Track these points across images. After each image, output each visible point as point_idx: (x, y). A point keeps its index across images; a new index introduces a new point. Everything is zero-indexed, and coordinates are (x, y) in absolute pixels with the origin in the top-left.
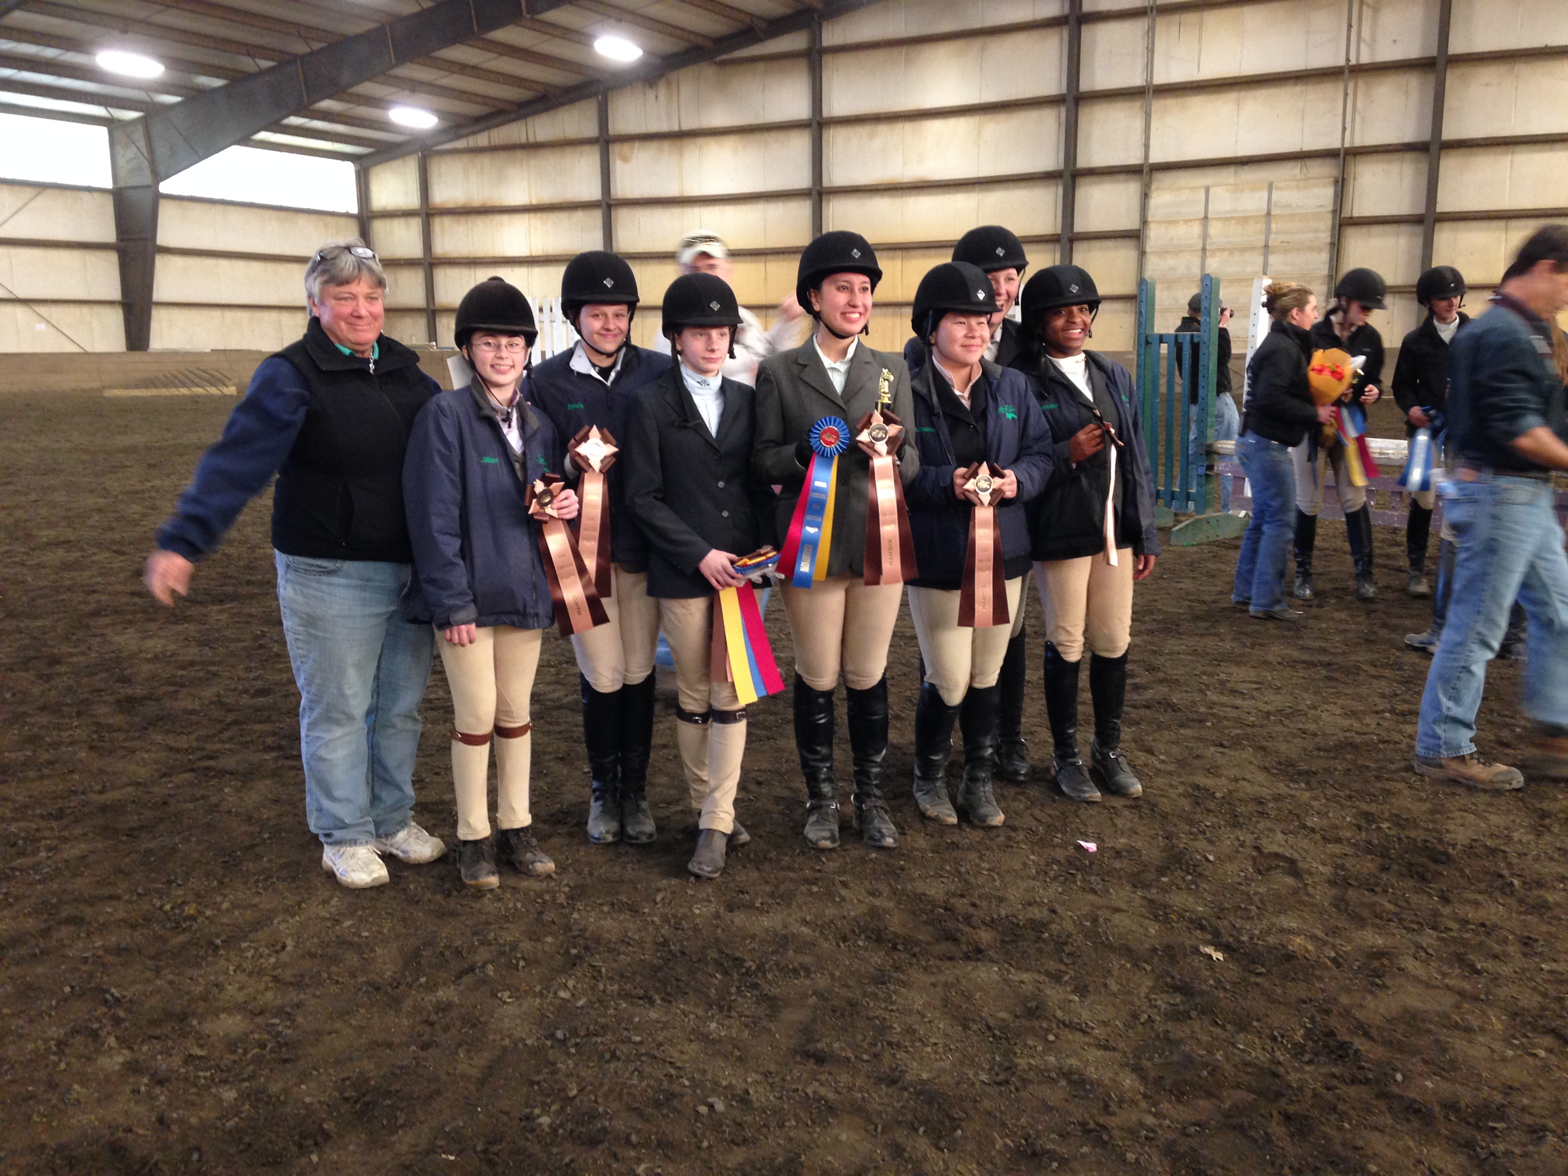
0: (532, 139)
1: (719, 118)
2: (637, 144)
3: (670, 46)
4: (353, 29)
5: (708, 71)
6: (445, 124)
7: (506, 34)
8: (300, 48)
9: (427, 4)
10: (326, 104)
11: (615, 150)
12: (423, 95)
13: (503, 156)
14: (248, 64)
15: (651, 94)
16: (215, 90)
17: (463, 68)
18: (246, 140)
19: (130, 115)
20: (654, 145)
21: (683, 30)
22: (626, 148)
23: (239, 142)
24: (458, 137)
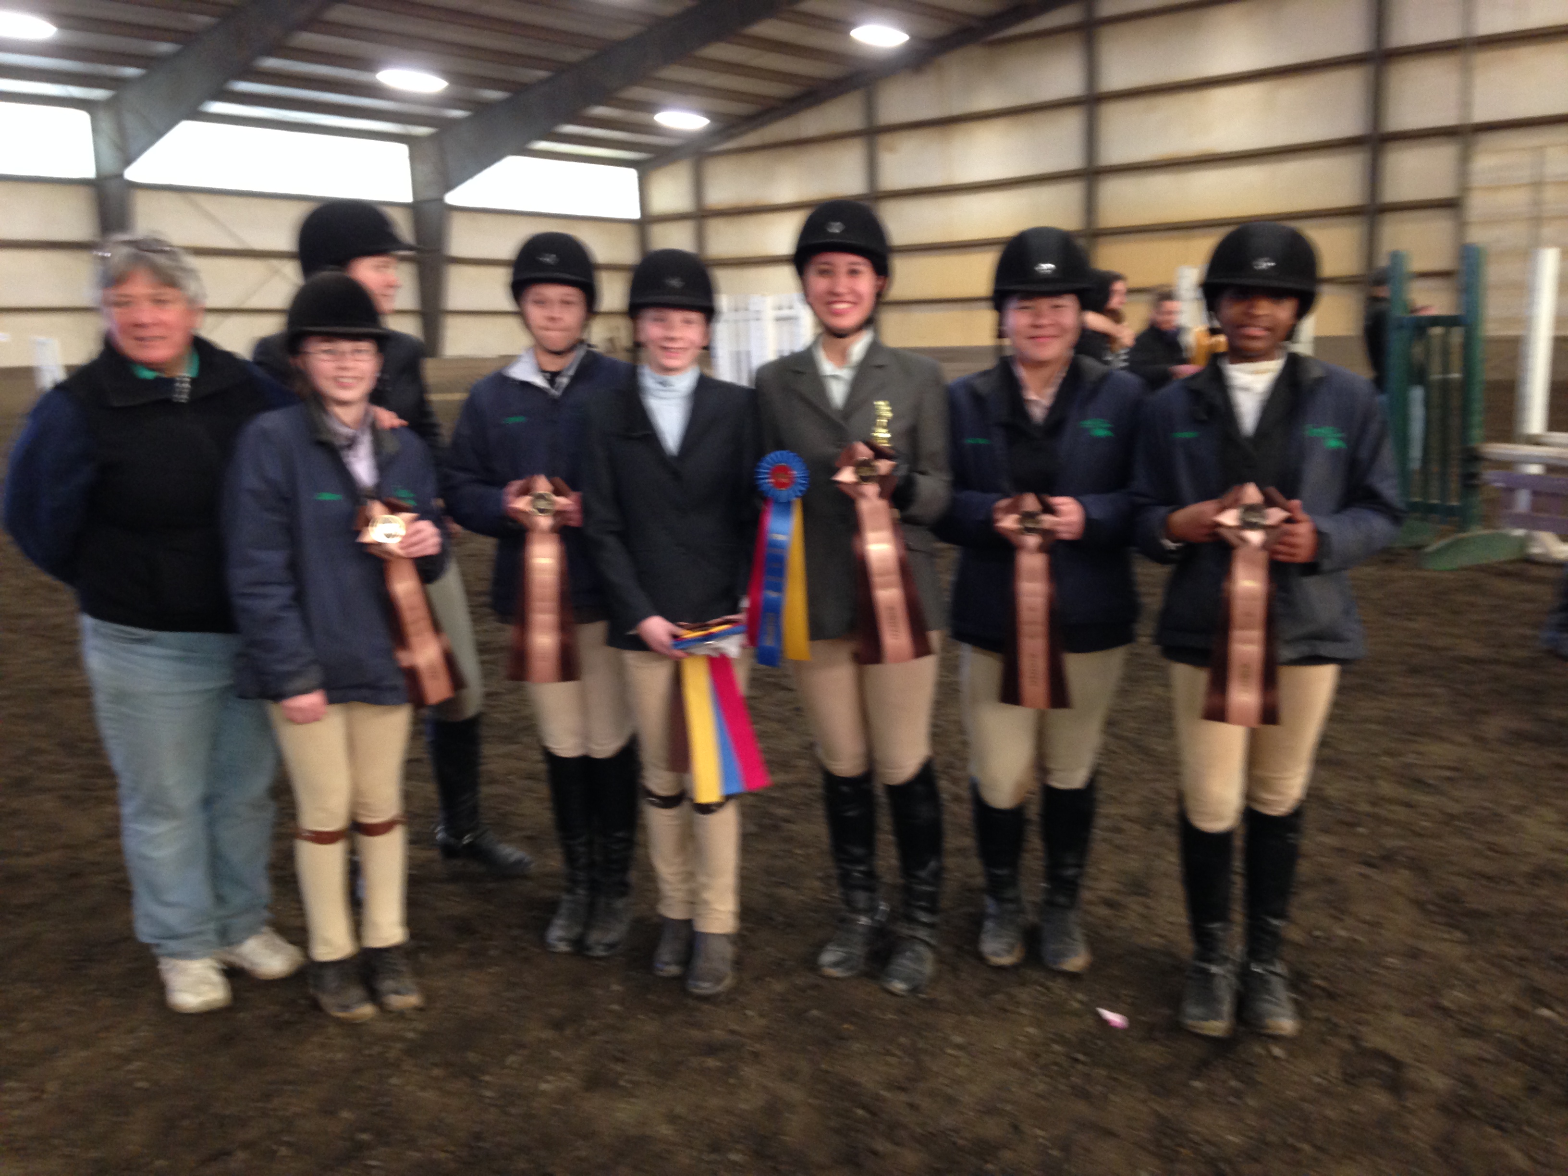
2: (905, 134)
3: (936, 29)
5: (975, 52)
6: (718, 126)
7: (767, 28)
8: (571, 56)
9: (690, 4)
10: (600, 111)
12: (693, 97)
13: (774, 154)
14: (526, 75)
15: (919, 81)
16: (498, 102)
17: (731, 67)
18: (521, 150)
20: (921, 133)
21: (951, 11)
22: (890, 138)
24: (731, 137)
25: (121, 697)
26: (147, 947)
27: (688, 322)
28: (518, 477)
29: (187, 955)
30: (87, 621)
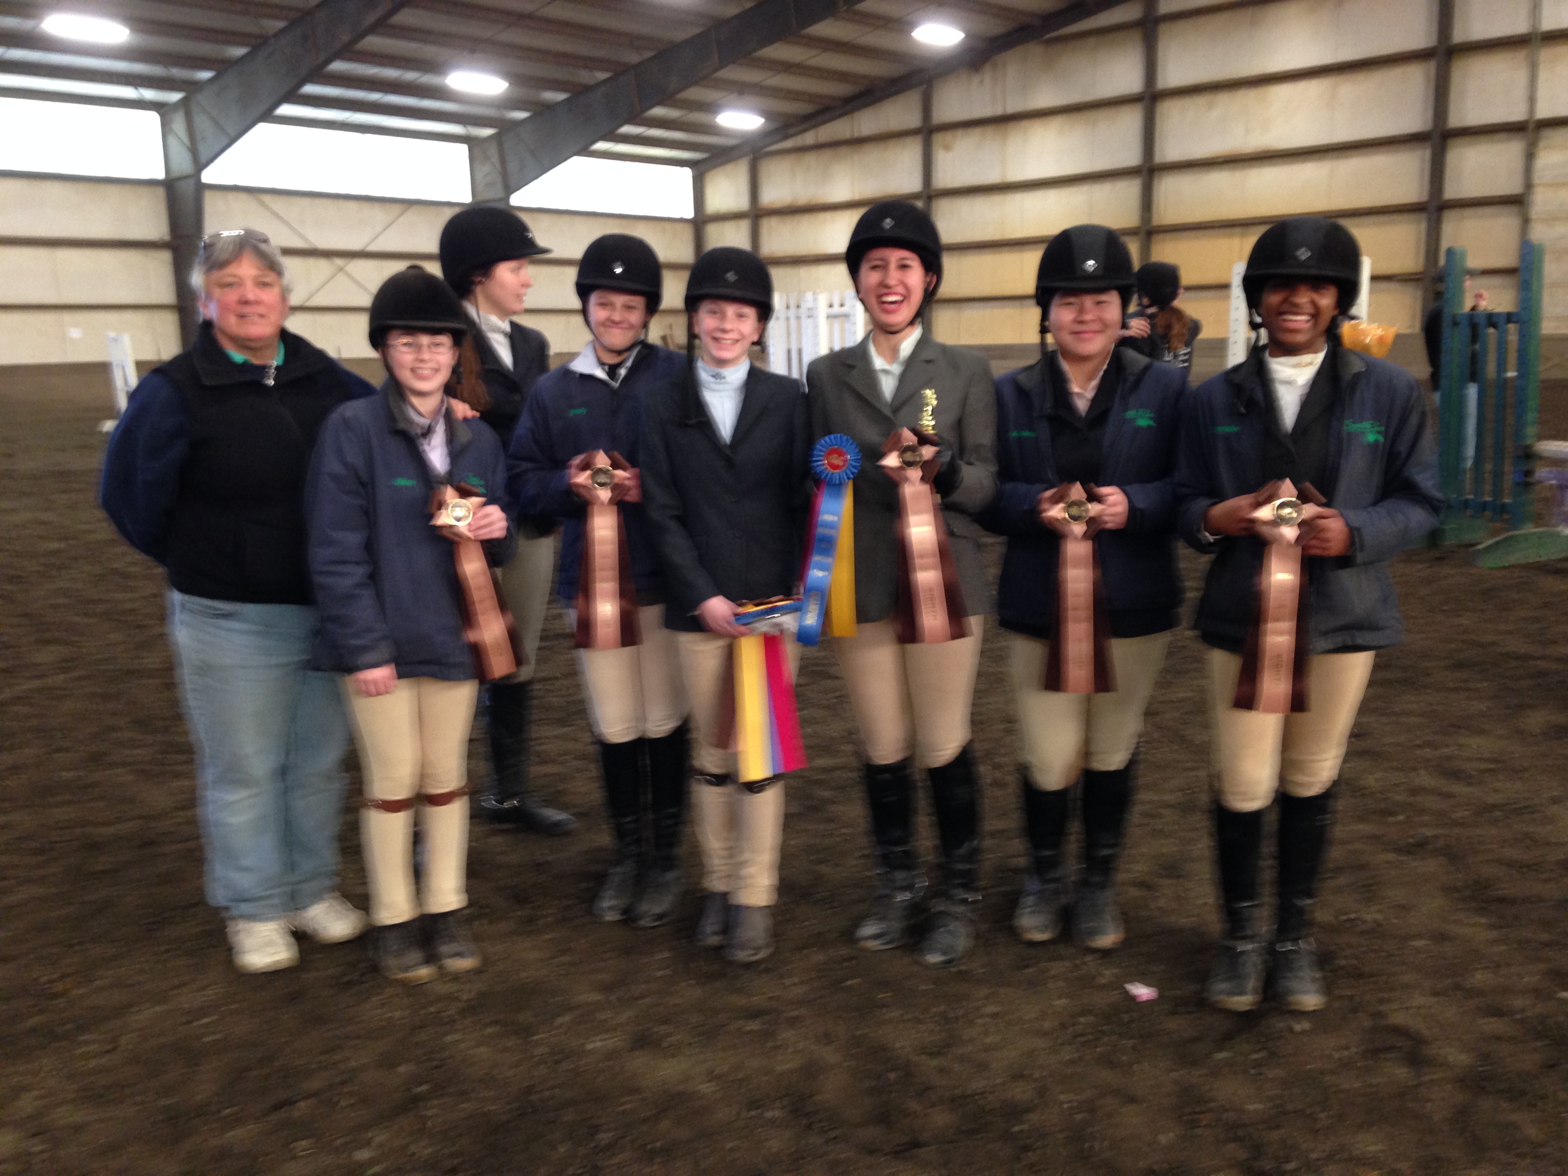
0: (856, 134)
1: (1045, 99)
2: (960, 132)
3: (996, 27)
4: (681, 35)
5: (1034, 50)
6: (774, 125)
7: (826, 28)
8: (633, 58)
9: (748, 5)
10: (658, 111)
11: (938, 139)
12: (749, 97)
13: (828, 153)
14: (588, 77)
15: (976, 79)
16: (559, 104)
17: (787, 67)
18: (585, 151)
19: (487, 132)
20: (977, 132)
21: (1010, 10)
22: (948, 136)
23: (579, 153)
24: (786, 137)
27: (740, 316)
28: (579, 452)
29: (255, 918)
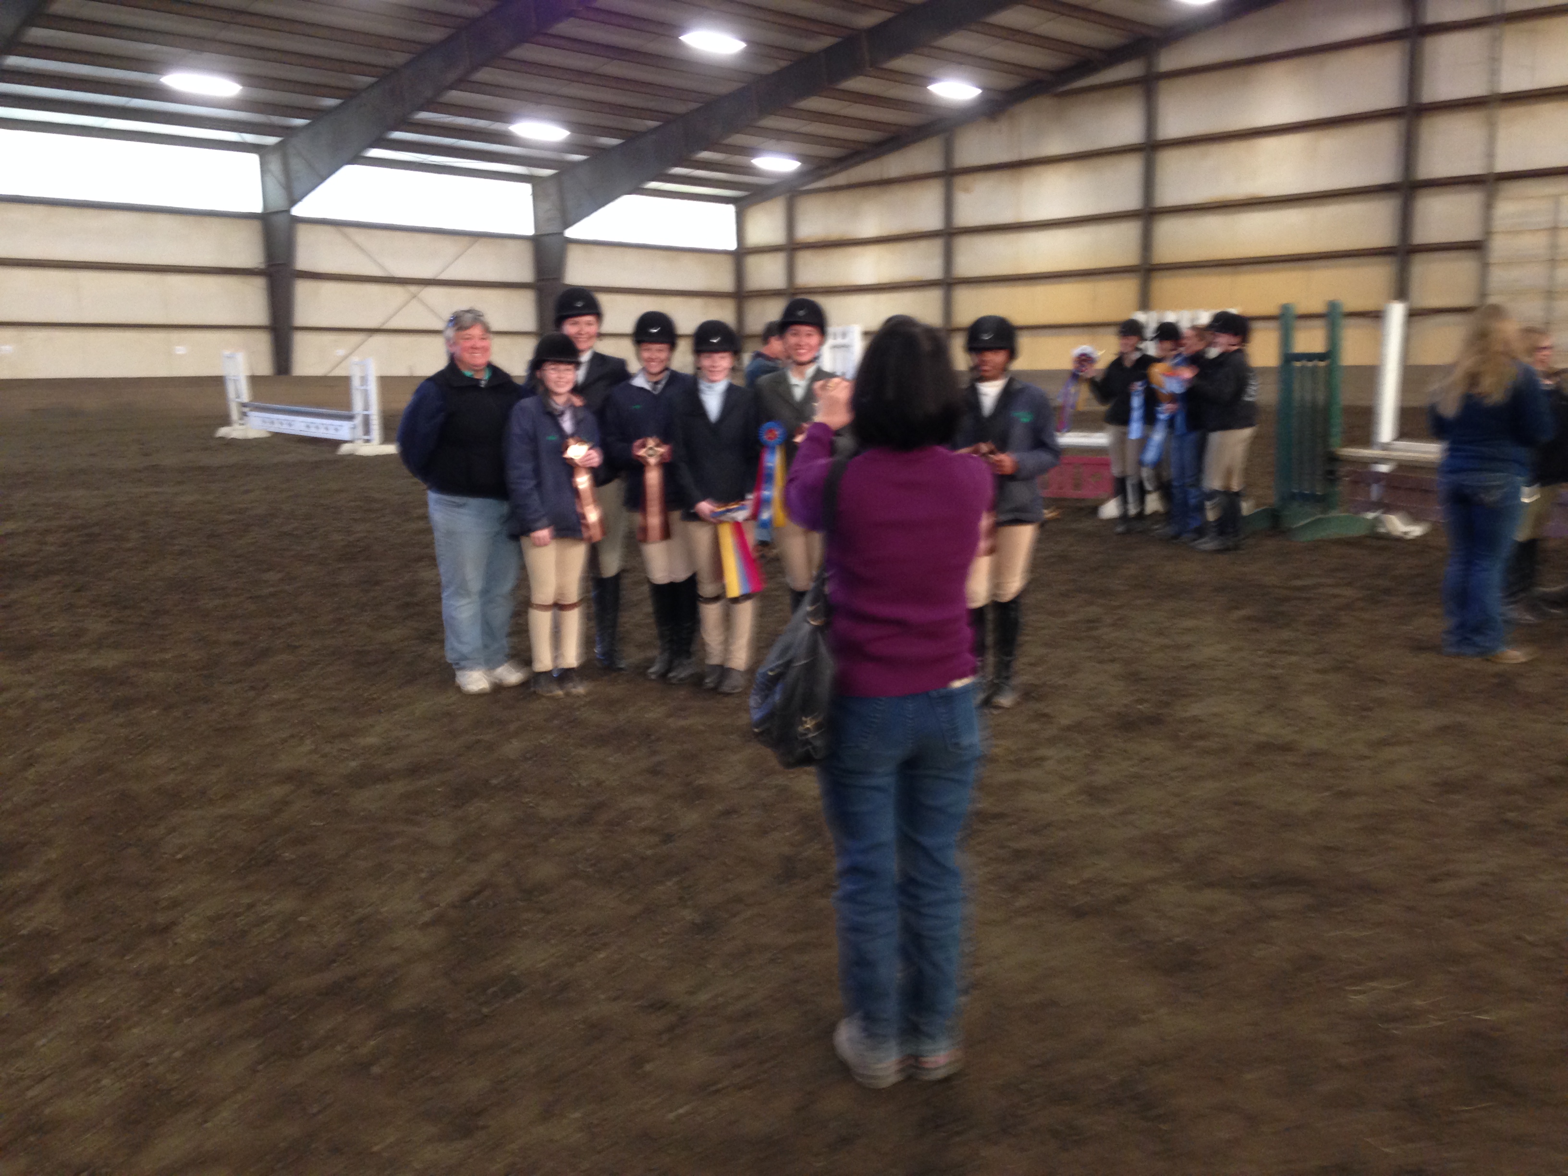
0: (885, 176)
1: (1055, 147)
2: (979, 176)
3: (1010, 82)
5: (1045, 102)
6: (808, 168)
7: (857, 84)
10: (705, 155)
11: (959, 182)
12: (788, 143)
13: (857, 193)
15: (994, 128)
16: (613, 148)
17: (821, 116)
18: (638, 190)
19: (549, 172)
20: (993, 176)
21: (1023, 67)
22: (967, 179)
23: (631, 191)
24: (822, 177)
25: (450, 534)
26: (450, 665)
27: (725, 358)
28: (639, 438)
29: (471, 669)
30: (432, 496)
